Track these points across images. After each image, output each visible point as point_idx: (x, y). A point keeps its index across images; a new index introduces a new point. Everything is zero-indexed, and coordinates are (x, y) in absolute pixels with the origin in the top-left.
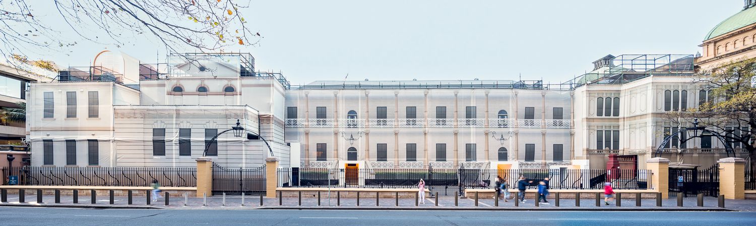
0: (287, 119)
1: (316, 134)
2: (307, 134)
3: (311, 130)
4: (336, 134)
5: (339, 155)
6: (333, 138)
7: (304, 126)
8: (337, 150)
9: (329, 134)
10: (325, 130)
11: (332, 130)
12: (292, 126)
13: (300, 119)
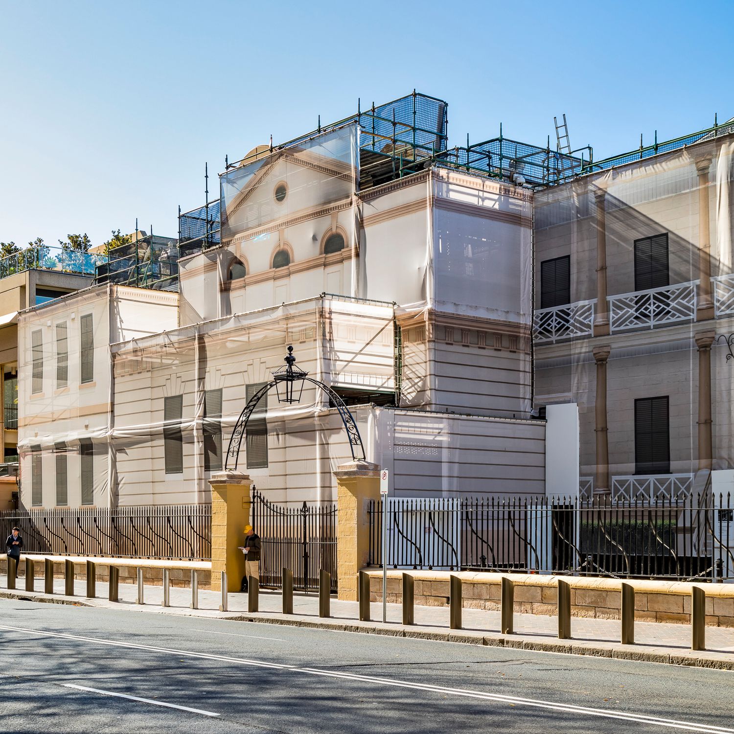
0: (539, 312)
1: (633, 358)
2: (601, 362)
3: (618, 344)
4: (705, 348)
5: (716, 441)
6: (691, 368)
7: (592, 332)
8: (709, 422)
9: (676, 352)
10: (665, 337)
11: (690, 333)
12: (554, 338)
13: (581, 303)
